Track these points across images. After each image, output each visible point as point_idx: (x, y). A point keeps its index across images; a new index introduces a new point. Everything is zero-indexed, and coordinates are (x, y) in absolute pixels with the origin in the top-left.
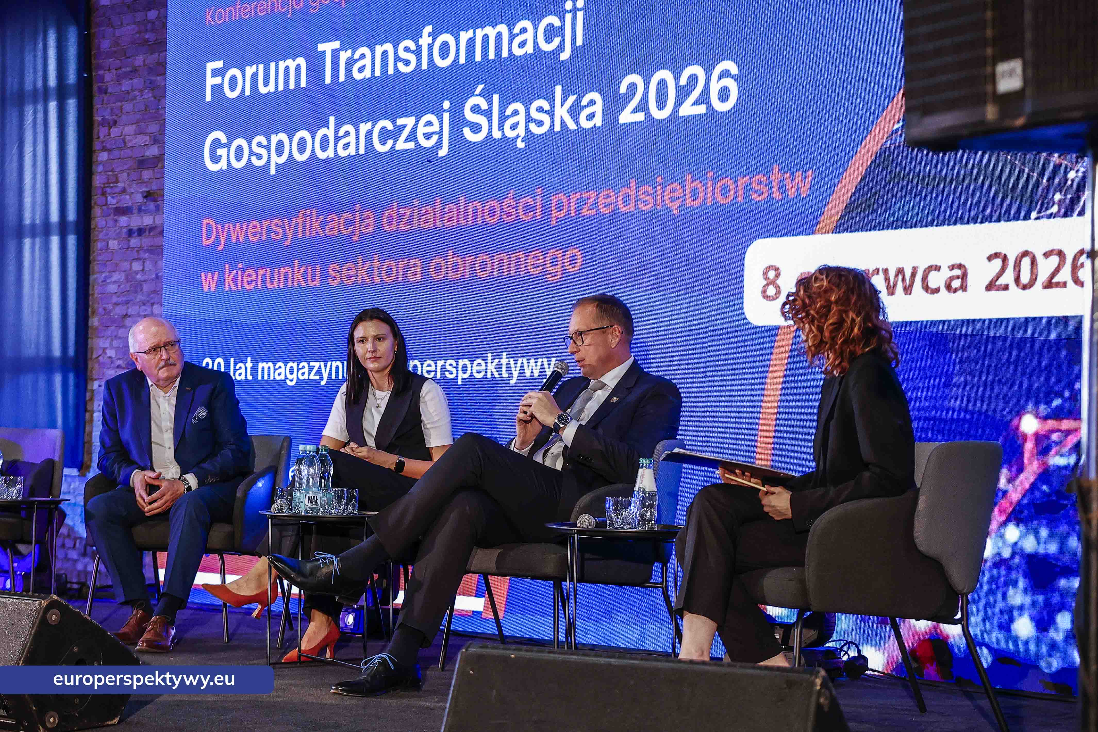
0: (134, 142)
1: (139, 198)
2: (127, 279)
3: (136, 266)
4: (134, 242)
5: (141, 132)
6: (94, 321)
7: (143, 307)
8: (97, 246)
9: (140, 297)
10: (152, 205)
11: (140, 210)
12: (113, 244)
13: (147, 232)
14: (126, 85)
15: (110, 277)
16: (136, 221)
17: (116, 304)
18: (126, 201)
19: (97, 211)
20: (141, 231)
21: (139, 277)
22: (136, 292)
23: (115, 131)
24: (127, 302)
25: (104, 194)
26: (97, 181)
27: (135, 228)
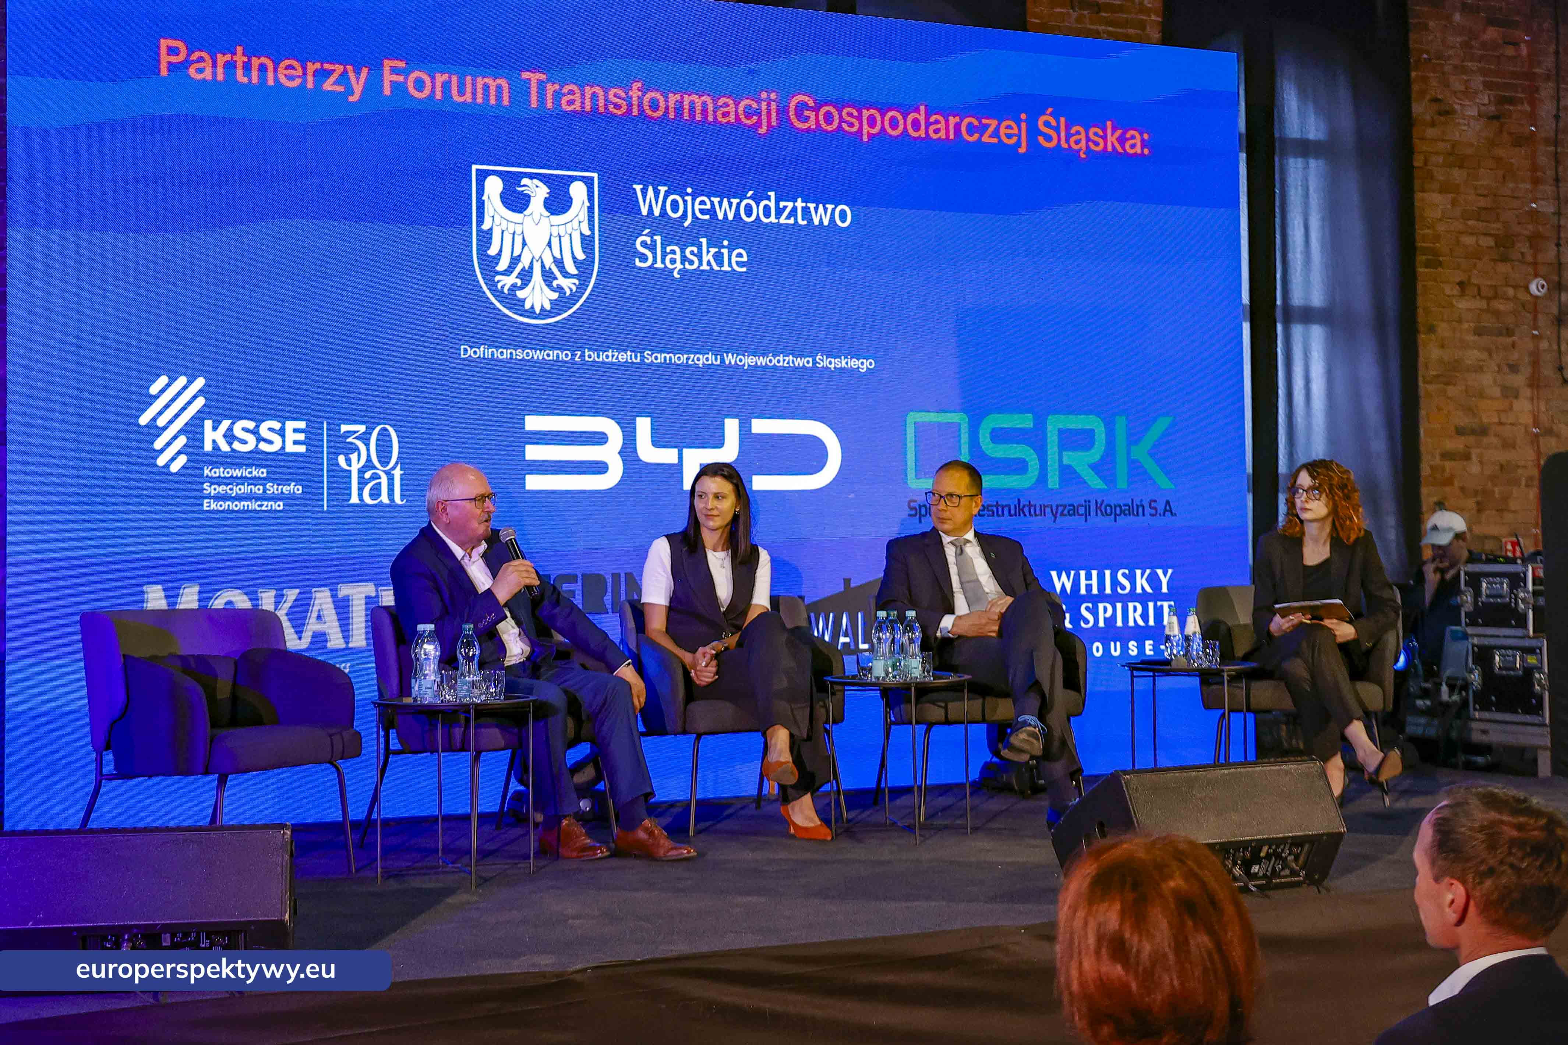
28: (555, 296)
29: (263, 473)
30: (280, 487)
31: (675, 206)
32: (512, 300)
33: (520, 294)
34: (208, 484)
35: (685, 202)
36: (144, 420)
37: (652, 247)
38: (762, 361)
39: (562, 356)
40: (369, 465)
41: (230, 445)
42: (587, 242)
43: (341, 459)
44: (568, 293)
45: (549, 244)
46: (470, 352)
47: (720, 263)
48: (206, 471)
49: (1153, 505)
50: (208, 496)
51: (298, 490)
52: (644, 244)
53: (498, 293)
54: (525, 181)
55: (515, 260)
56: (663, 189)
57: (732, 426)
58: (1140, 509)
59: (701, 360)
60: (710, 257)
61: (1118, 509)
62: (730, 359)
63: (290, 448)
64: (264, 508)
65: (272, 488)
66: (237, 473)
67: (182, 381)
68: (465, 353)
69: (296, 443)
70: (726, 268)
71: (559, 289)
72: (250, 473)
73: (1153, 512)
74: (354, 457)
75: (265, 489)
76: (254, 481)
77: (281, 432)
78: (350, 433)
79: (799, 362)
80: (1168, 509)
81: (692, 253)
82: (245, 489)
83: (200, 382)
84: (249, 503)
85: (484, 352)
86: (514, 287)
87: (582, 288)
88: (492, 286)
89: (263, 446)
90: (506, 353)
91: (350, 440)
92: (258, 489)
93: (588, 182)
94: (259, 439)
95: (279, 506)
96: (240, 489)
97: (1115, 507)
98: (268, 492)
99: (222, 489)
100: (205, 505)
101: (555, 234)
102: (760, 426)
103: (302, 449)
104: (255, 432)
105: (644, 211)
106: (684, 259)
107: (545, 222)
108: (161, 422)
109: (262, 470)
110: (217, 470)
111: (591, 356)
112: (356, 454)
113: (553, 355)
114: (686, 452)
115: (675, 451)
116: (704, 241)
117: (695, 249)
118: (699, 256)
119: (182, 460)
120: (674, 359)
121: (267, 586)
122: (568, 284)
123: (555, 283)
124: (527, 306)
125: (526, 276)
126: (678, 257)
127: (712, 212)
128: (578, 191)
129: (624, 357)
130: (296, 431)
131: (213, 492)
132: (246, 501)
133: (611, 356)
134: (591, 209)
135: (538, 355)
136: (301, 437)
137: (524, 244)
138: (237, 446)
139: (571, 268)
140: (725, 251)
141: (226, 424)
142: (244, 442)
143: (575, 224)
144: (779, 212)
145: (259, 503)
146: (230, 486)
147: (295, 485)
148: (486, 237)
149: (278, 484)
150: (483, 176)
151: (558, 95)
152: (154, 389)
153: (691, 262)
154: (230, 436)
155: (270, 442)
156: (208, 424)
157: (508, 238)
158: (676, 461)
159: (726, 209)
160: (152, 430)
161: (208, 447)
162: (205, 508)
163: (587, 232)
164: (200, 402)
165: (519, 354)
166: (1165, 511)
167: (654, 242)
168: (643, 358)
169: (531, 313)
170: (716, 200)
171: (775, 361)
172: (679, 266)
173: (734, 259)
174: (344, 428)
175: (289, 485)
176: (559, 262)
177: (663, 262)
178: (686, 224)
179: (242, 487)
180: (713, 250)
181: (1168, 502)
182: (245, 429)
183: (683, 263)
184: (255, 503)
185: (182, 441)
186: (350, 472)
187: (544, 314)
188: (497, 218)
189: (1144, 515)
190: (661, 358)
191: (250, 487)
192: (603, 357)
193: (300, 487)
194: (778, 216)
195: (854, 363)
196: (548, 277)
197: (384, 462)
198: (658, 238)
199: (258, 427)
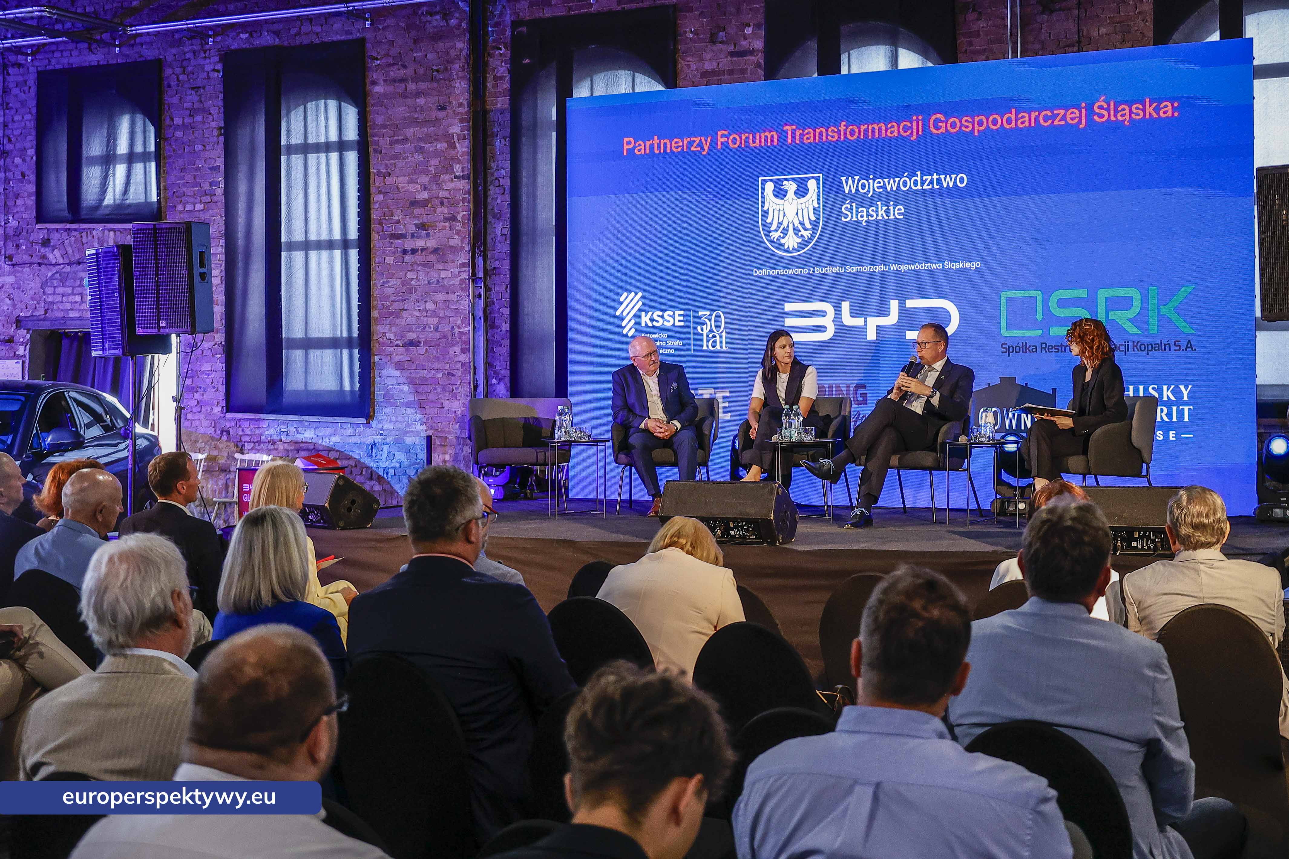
0: (406, 188)
1: (412, 228)
2: (403, 284)
3: (410, 275)
4: (407, 258)
5: (412, 181)
6: (375, 314)
7: (418, 304)
8: (375, 260)
9: (414, 297)
10: (423, 233)
11: (413, 236)
12: (390, 259)
13: (419, 252)
14: (398, 148)
15: (388, 282)
16: (409, 244)
17: (394, 301)
18: (401, 230)
19: (375, 236)
20: (414, 251)
21: (413, 282)
22: (411, 293)
23: (389, 180)
24: (403, 300)
25: (380, 223)
26: (374, 215)
27: (409, 249)
28: (800, 240)
31: (863, 186)
32: (778, 244)
33: (782, 241)
35: (869, 184)
36: (618, 313)
37: (851, 210)
38: (912, 267)
39: (803, 272)
40: (711, 331)
41: (652, 323)
42: (816, 211)
43: (699, 328)
44: (806, 238)
45: (797, 214)
46: (758, 273)
47: (888, 215)
49: (1177, 343)
52: (846, 209)
53: (771, 242)
54: (785, 182)
55: (780, 224)
56: (857, 178)
57: (894, 305)
58: (1167, 346)
59: (877, 269)
60: (883, 212)
61: (1150, 347)
62: (894, 267)
63: (677, 324)
64: (666, 352)
65: (670, 343)
67: (633, 294)
68: (756, 272)
69: (679, 321)
70: (892, 217)
71: (802, 237)
72: (660, 336)
73: (1178, 348)
74: (704, 327)
75: (667, 343)
77: (673, 316)
78: (703, 316)
79: (934, 266)
80: (1189, 346)
81: (873, 211)
83: (640, 294)
85: (764, 272)
86: (779, 238)
87: (813, 236)
88: (768, 238)
89: (666, 323)
90: (776, 272)
91: (703, 319)
93: (817, 179)
94: (664, 320)
95: (672, 351)
97: (1148, 345)
98: (668, 345)
101: (800, 208)
102: (911, 303)
103: (682, 324)
104: (662, 317)
105: (847, 191)
106: (868, 214)
107: (795, 202)
108: (624, 314)
109: (665, 335)
111: (818, 270)
112: (705, 325)
113: (798, 271)
114: (868, 319)
115: (863, 319)
116: (879, 203)
117: (874, 209)
118: (877, 212)
119: (633, 330)
120: (863, 269)
122: (806, 234)
123: (800, 234)
124: (786, 247)
125: (785, 232)
126: (865, 214)
127: (884, 187)
128: (812, 184)
129: (835, 270)
130: (679, 315)
133: (828, 270)
134: (818, 193)
135: (791, 272)
136: (682, 318)
137: (784, 215)
138: (655, 323)
139: (808, 225)
140: (891, 208)
141: (650, 313)
142: (658, 322)
143: (811, 201)
144: (923, 183)
147: (679, 341)
148: (766, 214)
149: (672, 341)
150: (764, 182)
151: (802, 135)
152: (622, 299)
153: (872, 216)
154: (652, 319)
155: (668, 321)
156: (643, 313)
157: (776, 213)
158: (863, 324)
159: (892, 185)
160: (622, 317)
161: (643, 325)
163: (816, 206)
164: (640, 303)
165: (782, 272)
166: (1187, 347)
167: (852, 207)
168: (845, 269)
169: (788, 250)
170: (886, 180)
171: (920, 267)
172: (865, 218)
173: (896, 212)
174: (700, 313)
175: (677, 342)
176: (802, 223)
177: (857, 217)
178: (869, 195)
180: (884, 208)
181: (1189, 342)
182: (658, 316)
183: (867, 217)
185: (633, 322)
186: (703, 334)
187: (795, 250)
188: (771, 203)
189: (1170, 350)
190: (855, 269)
192: (824, 271)
193: (681, 342)
194: (922, 185)
195: (967, 265)
196: (796, 231)
197: (718, 329)
198: (854, 205)
199: (663, 314)
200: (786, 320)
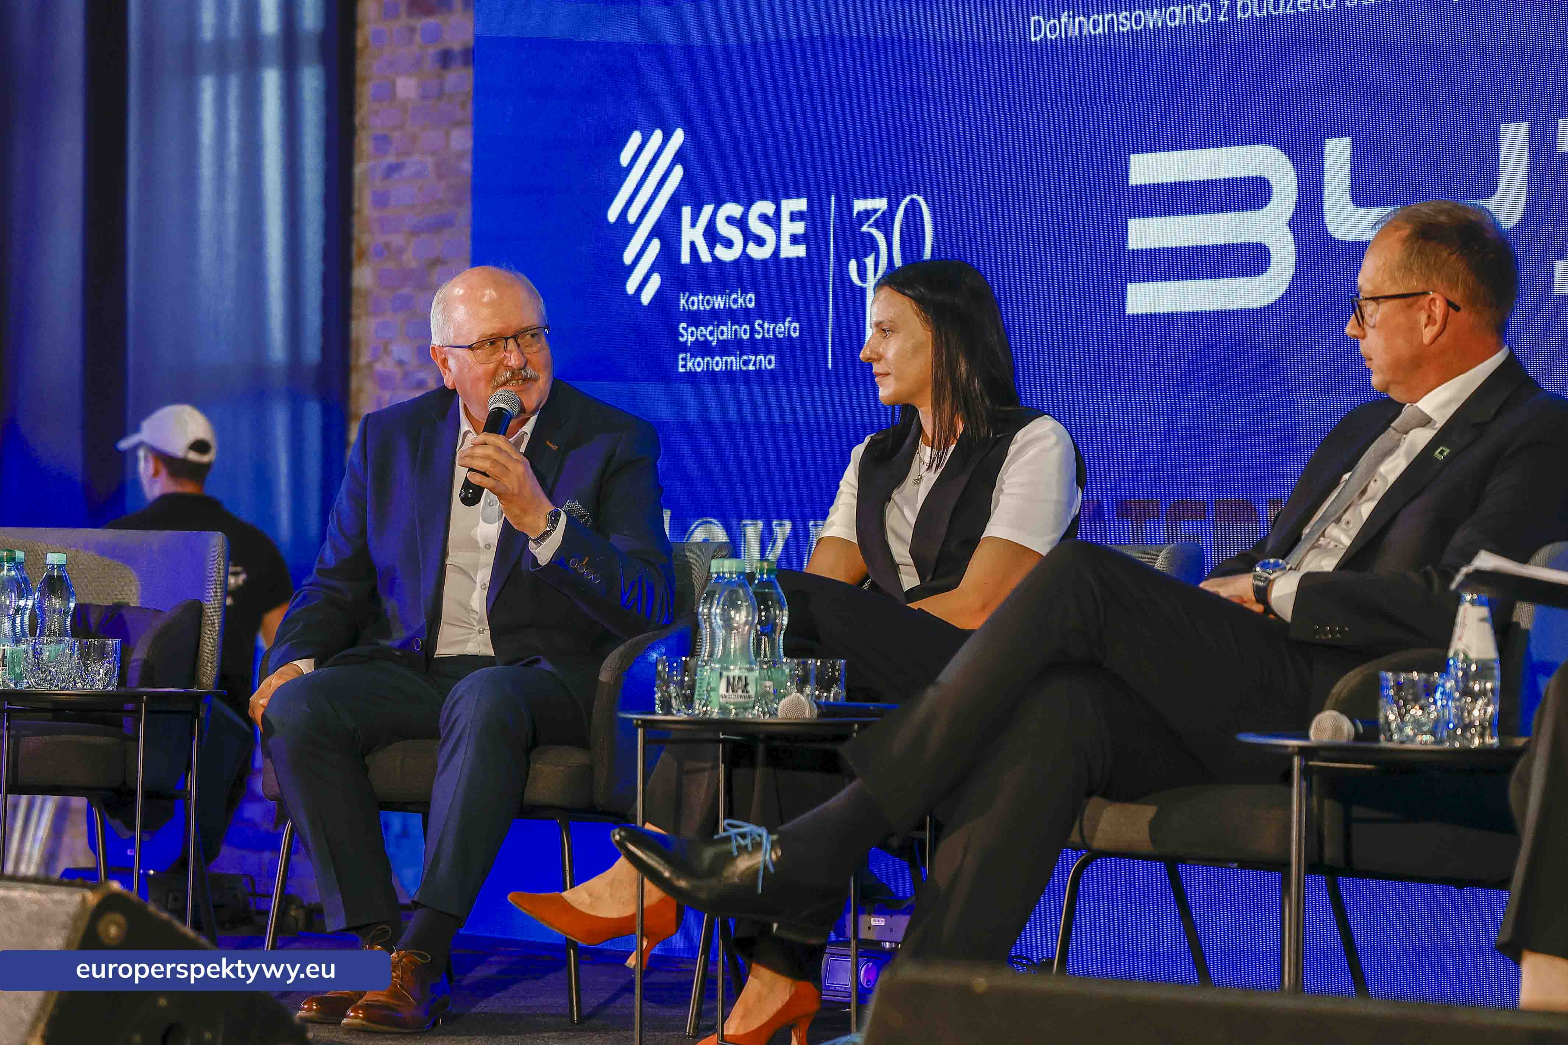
12: (406, 86)
29: (750, 300)
30: (772, 326)
34: (683, 325)
36: (612, 215)
39: (1197, 15)
41: (711, 249)
43: (853, 266)
46: (1045, 28)
48: (683, 301)
50: (683, 348)
51: (795, 330)
57: (1513, 140)
63: (790, 251)
64: (751, 367)
65: (764, 329)
66: (719, 302)
67: (657, 136)
68: (1038, 28)
69: (795, 240)
72: (735, 301)
74: (870, 261)
75: (753, 331)
76: (741, 316)
77: (774, 222)
78: (867, 214)
82: (726, 332)
83: (678, 136)
84: (733, 358)
85: (1067, 23)
89: (753, 250)
91: (864, 229)
92: (743, 332)
94: (750, 236)
95: (768, 362)
96: (722, 333)
98: (757, 336)
99: (700, 333)
100: (681, 363)
103: (800, 251)
104: (741, 223)
108: (632, 217)
109: (750, 295)
110: (695, 298)
111: (1247, 6)
112: (873, 256)
113: (1179, 14)
119: (655, 281)
121: (752, 516)
130: (795, 216)
131: (690, 339)
132: (729, 356)
136: (800, 228)
138: (722, 253)
141: (708, 209)
142: (728, 244)
145: (745, 357)
146: (711, 328)
147: (791, 322)
149: (770, 323)
152: (625, 158)
154: (712, 236)
155: (760, 242)
156: (686, 211)
160: (625, 230)
161: (685, 258)
162: (681, 370)
164: (678, 172)
165: (1123, 21)
174: (860, 205)
175: (784, 323)
179: (724, 328)
182: (730, 220)
184: (740, 357)
185: (655, 246)
186: (865, 289)
191: (734, 328)
192: (1268, 7)
193: (797, 325)
199: (745, 215)
200: (1134, 225)
